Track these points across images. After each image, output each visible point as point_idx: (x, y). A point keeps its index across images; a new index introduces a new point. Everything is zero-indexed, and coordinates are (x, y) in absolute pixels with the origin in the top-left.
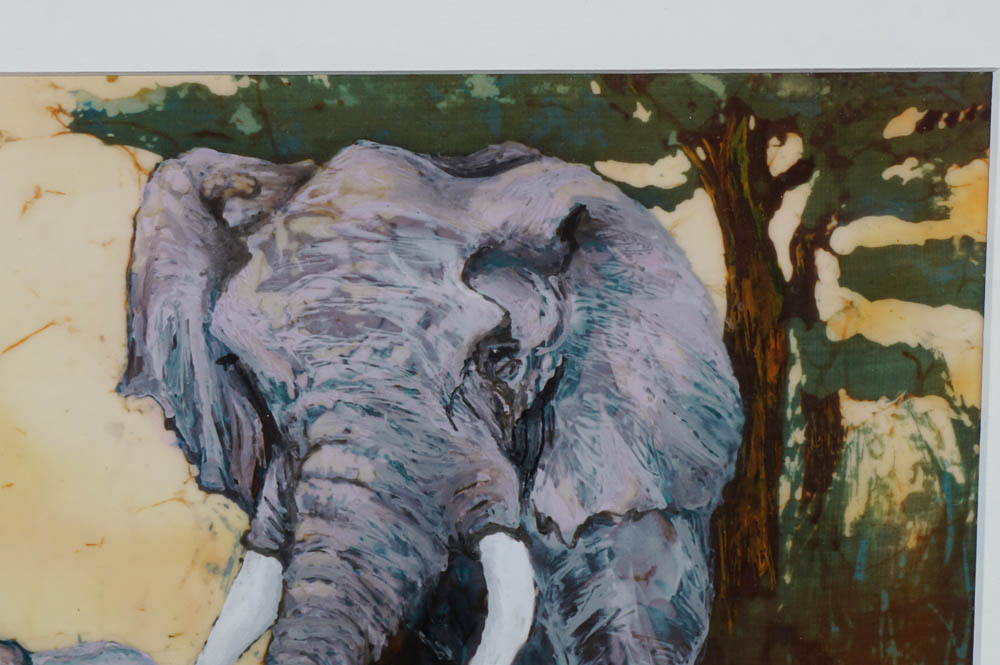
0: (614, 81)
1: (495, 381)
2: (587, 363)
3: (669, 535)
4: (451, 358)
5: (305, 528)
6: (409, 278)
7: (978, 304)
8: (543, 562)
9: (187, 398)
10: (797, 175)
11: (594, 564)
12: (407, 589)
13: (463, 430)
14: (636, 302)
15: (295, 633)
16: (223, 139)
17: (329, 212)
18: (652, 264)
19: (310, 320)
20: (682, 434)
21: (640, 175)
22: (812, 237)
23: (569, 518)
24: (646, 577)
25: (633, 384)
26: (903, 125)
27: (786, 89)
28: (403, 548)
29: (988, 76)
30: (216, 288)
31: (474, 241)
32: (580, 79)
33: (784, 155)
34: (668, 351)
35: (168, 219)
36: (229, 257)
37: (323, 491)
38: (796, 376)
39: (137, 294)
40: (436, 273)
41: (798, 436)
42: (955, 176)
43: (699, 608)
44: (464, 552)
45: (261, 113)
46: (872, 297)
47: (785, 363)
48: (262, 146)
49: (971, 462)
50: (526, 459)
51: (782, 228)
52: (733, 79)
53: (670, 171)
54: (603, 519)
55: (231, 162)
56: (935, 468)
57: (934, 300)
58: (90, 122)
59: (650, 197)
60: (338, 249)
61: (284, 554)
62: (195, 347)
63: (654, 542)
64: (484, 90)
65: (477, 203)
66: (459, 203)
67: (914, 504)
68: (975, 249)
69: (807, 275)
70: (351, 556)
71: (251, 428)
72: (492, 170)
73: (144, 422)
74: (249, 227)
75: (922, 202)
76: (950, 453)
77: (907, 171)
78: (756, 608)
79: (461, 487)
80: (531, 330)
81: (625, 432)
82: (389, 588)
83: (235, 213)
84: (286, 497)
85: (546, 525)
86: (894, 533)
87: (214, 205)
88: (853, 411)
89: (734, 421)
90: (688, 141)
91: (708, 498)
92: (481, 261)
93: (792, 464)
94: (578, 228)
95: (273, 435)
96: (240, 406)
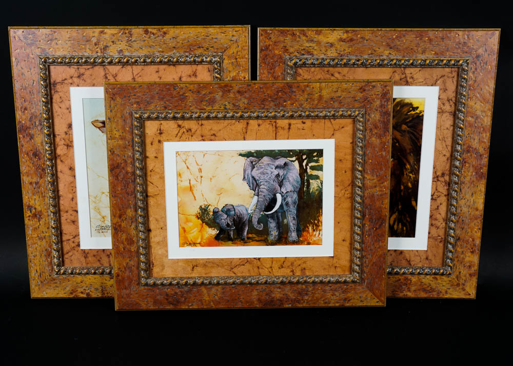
0: (288, 150)
1: (278, 179)
2: (286, 177)
3: (294, 193)
4: (274, 177)
5: (260, 193)
6: (270, 169)
7: (322, 171)
8: (282, 196)
9: (249, 181)
10: (305, 159)
11: (287, 196)
12: (269, 199)
13: (275, 183)
14: (291, 171)
15: (259, 203)
16: (253, 156)
17: (263, 163)
18: (292, 167)
19: (261, 173)
20: (295, 183)
21: (291, 159)
22: (307, 165)
23: (285, 192)
24: (292, 198)
25: (290, 179)
26: (315, 154)
27: (304, 151)
28: (269, 195)
29: (322, 150)
30: (252, 170)
31: (276, 165)
32: (286, 150)
33: (304, 157)
34: (294, 176)
35: (248, 164)
36: (253, 167)
37: (262, 190)
38: (306, 178)
39: (245, 171)
40: (272, 169)
41: (306, 184)
42: (320, 159)
43: (297, 200)
44: (275, 195)
45: (256, 154)
46: (313, 170)
47: (305, 177)
48: (256, 157)
49: (322, 186)
50: (281, 186)
51: (304, 164)
52: (300, 150)
53: (294, 159)
54: (288, 192)
55: (254, 158)
56: (319, 186)
57: (318, 170)
58: (240, 155)
59: (292, 161)
60: (263, 166)
61: (258, 196)
62: (250, 176)
63: (293, 194)
64: (277, 151)
65: (276, 162)
66: (275, 162)
67: (317, 190)
68: (322, 166)
69: (307, 168)
70: (264, 196)
71: (255, 184)
72: (278, 159)
73: (245, 183)
74: (255, 165)
75: (317, 161)
76: (320, 185)
77: (315, 158)
78: (302, 200)
79: (274, 189)
80: (281, 174)
81: (290, 183)
82: (268, 199)
83: (254, 163)
84: (258, 190)
85: (283, 192)
86: (315, 193)
87: (252, 162)
88: (311, 181)
89: (300, 182)
90: (296, 156)
91: (298, 190)
92: (277, 167)
93: (305, 186)
94: (286, 164)
95: (257, 184)
96: (254, 182)
